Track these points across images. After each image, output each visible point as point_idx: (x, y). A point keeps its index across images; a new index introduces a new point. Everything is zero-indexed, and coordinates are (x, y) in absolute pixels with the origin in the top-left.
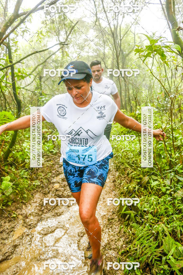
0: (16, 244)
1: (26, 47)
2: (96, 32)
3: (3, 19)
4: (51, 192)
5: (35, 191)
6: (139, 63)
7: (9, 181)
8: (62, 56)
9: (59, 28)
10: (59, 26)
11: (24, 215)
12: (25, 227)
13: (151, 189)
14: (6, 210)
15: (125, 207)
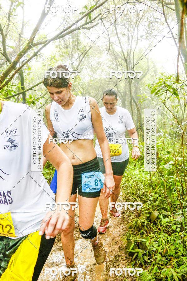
9: (73, 52)
10: (73, 51)
13: (160, 225)
15: (133, 244)
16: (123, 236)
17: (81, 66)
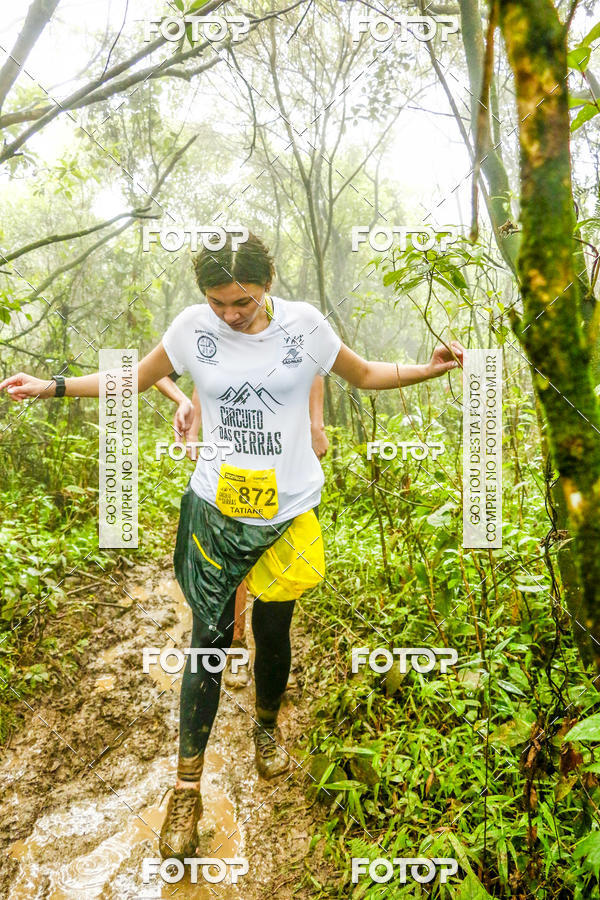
1: (21, 206)
2: (251, 168)
4: (85, 706)
5: (32, 701)
9: (133, 153)
10: (134, 147)
13: (416, 702)
15: (333, 766)
16: (299, 741)
17: (162, 197)
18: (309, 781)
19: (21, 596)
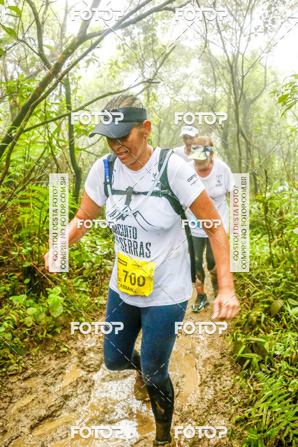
0: (67, 393)
1: (90, 85)
2: (201, 64)
3: (58, 42)
5: (98, 313)
6: (272, 115)
7: (59, 295)
8: (146, 101)
9: (144, 56)
10: (145, 53)
11: (80, 350)
12: (80, 369)
13: (286, 319)
14: (53, 339)
15: (244, 347)
16: (226, 336)
18: (232, 354)
19: (92, 266)
